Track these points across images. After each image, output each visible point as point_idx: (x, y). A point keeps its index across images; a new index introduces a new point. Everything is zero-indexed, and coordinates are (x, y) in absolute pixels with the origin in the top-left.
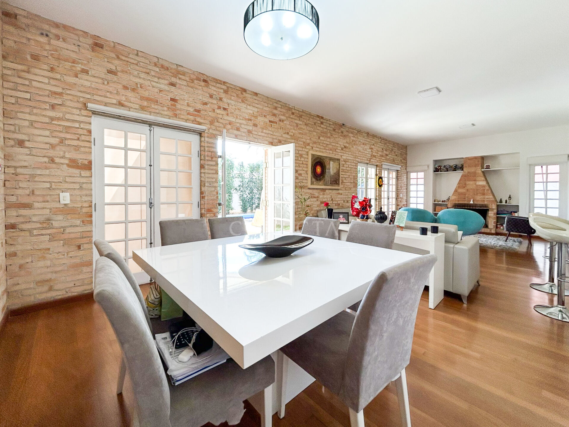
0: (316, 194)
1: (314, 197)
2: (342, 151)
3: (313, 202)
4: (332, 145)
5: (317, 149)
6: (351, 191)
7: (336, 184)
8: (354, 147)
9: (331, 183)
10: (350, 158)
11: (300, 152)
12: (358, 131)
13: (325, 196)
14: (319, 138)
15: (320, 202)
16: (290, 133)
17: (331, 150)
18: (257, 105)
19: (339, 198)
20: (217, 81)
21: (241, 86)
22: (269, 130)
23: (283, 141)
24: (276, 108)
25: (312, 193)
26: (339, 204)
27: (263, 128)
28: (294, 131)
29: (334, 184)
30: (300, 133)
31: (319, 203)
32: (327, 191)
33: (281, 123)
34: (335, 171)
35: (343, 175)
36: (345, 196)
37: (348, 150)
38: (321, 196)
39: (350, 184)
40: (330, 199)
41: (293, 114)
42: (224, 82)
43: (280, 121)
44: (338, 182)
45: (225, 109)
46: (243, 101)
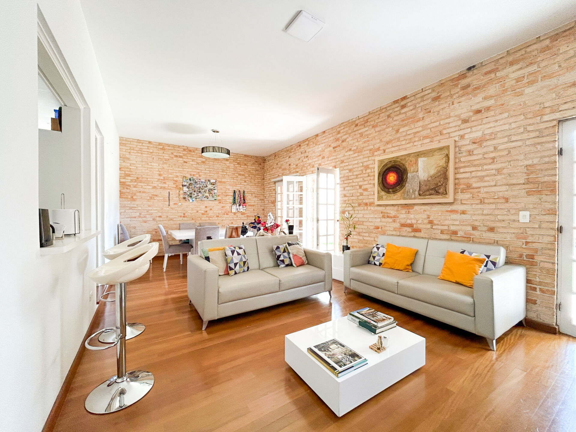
0: (392, 212)
1: (388, 217)
2: (463, 126)
3: (385, 224)
4: (429, 128)
5: (393, 149)
6: (507, 205)
7: (437, 193)
8: (528, 90)
9: (420, 195)
10: (498, 129)
11: (365, 164)
12: (551, 37)
13: (412, 216)
14: (397, 131)
15: (399, 225)
16: (353, 149)
17: (426, 137)
18: (324, 141)
19: (454, 220)
20: (304, 141)
21: (315, 135)
22: (333, 156)
23: (345, 159)
24: (339, 132)
25: (384, 211)
26: (455, 233)
27: (328, 157)
28: (357, 144)
29: (430, 195)
30: (365, 142)
31: (397, 225)
32: (416, 207)
33: (344, 144)
34: (433, 172)
35: (471, 172)
36: (474, 218)
37: (492, 113)
38: (402, 216)
39: (504, 188)
40: (426, 221)
41: (357, 125)
42: (307, 139)
43: (343, 141)
44: (441, 190)
45: (307, 157)
46: (316, 144)
